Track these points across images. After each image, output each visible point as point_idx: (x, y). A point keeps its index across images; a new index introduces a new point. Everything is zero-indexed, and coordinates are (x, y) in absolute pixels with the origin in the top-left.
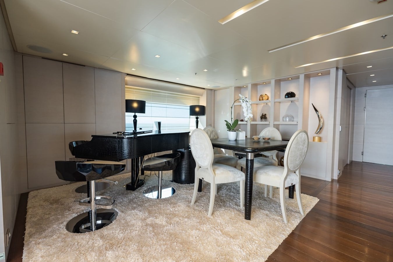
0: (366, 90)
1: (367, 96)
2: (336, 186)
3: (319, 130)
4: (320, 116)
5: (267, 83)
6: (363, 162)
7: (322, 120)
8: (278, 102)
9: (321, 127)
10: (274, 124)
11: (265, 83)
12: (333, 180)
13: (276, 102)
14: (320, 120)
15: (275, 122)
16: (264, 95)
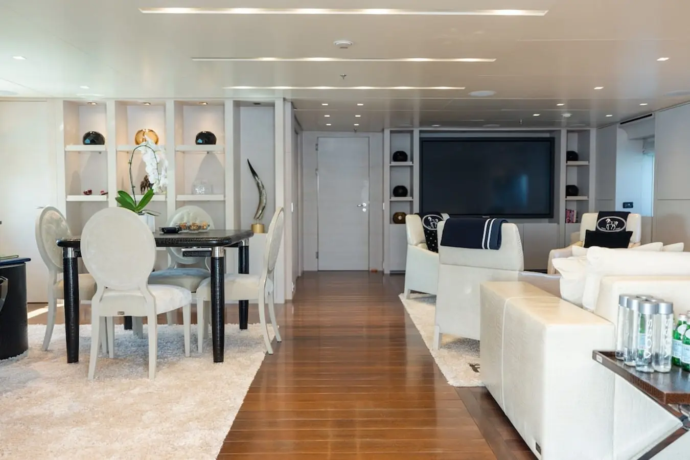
0: (318, 138)
1: (319, 149)
2: (292, 309)
3: (260, 212)
4: (260, 185)
5: (151, 104)
6: (318, 271)
7: (264, 192)
8: (181, 152)
9: (264, 205)
10: (176, 201)
11: (148, 104)
12: (286, 302)
13: (178, 151)
14: (260, 193)
15: (178, 196)
16: (147, 131)
